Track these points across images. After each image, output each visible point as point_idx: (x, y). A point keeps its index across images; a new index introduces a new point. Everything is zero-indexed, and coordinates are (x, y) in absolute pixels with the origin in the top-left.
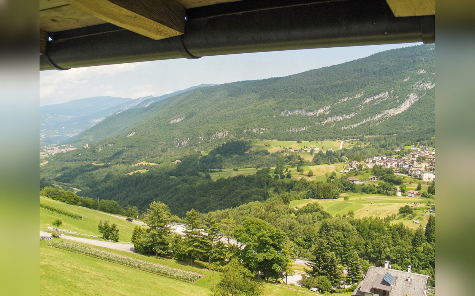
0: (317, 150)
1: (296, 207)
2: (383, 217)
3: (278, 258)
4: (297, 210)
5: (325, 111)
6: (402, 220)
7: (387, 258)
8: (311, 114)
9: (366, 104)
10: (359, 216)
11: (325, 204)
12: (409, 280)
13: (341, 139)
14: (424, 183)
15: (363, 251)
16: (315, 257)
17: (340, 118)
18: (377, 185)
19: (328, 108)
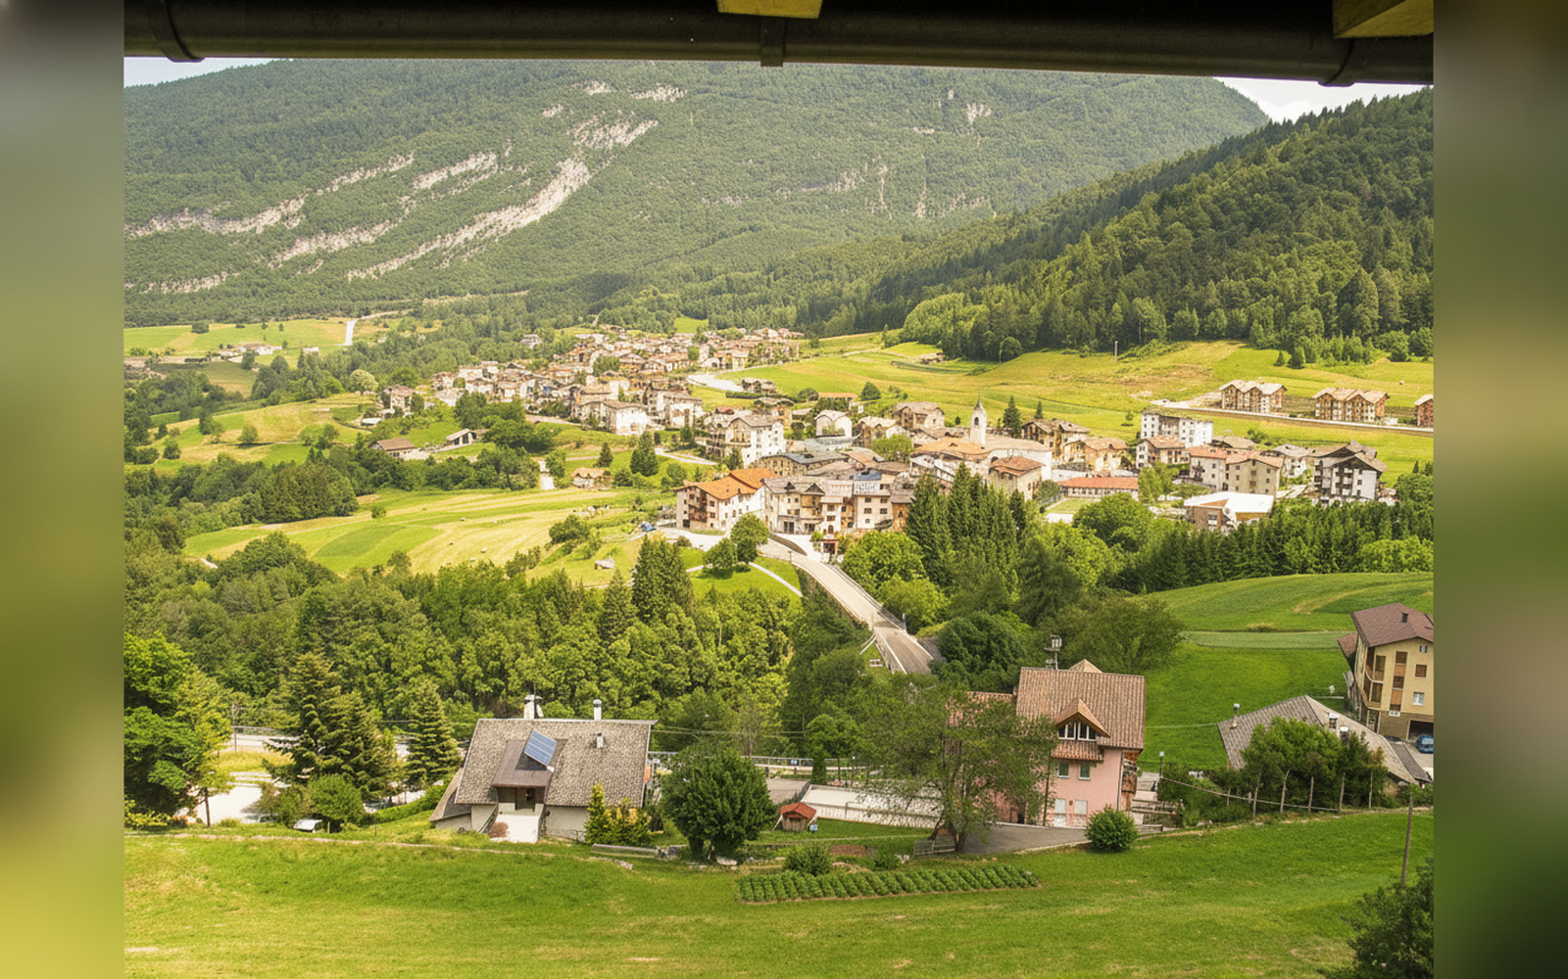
0: (266, 355)
1: (209, 559)
2: (501, 559)
3: (168, 740)
4: (213, 566)
5: (285, 218)
6: (562, 564)
7: (529, 687)
8: (238, 228)
9: (425, 193)
10: (426, 563)
11: (311, 537)
12: (600, 744)
13: (348, 313)
14: (621, 442)
15: (450, 677)
16: (296, 719)
17: (339, 242)
18: (473, 459)
19: (294, 206)
